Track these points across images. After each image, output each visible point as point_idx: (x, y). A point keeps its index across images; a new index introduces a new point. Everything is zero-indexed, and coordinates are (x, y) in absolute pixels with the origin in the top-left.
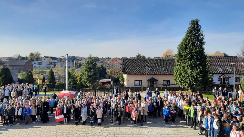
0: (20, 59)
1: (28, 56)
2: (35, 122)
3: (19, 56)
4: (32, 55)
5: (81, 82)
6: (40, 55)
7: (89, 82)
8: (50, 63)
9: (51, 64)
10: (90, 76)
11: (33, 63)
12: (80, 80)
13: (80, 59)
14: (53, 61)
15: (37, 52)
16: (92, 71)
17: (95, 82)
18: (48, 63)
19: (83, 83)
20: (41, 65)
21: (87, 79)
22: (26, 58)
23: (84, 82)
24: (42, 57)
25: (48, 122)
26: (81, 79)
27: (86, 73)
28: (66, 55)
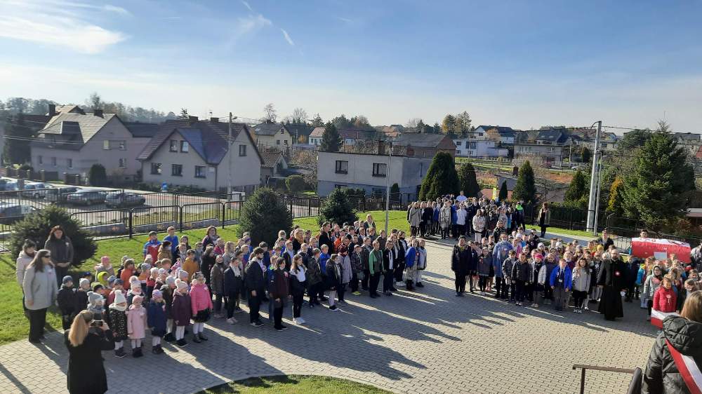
0: (423, 131)
1: (441, 123)
2: (580, 311)
3: (421, 124)
4: (450, 120)
5: (621, 211)
6: (470, 121)
7: (649, 213)
8: (497, 145)
9: (500, 146)
10: (655, 194)
11: (455, 142)
12: (617, 204)
13: (582, 136)
14: (504, 140)
15: (462, 112)
16: (666, 176)
17: (674, 213)
18: (493, 144)
19: (628, 214)
20: (475, 148)
21: (644, 202)
22: (436, 129)
23: (633, 210)
24: (473, 128)
25: (618, 320)
26: (619, 199)
27: (642, 184)
28: (597, 125)
